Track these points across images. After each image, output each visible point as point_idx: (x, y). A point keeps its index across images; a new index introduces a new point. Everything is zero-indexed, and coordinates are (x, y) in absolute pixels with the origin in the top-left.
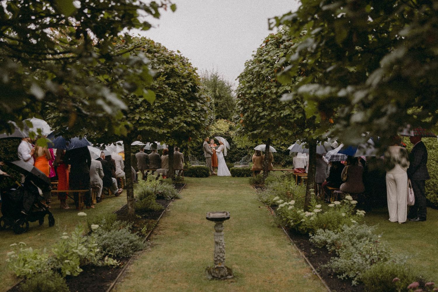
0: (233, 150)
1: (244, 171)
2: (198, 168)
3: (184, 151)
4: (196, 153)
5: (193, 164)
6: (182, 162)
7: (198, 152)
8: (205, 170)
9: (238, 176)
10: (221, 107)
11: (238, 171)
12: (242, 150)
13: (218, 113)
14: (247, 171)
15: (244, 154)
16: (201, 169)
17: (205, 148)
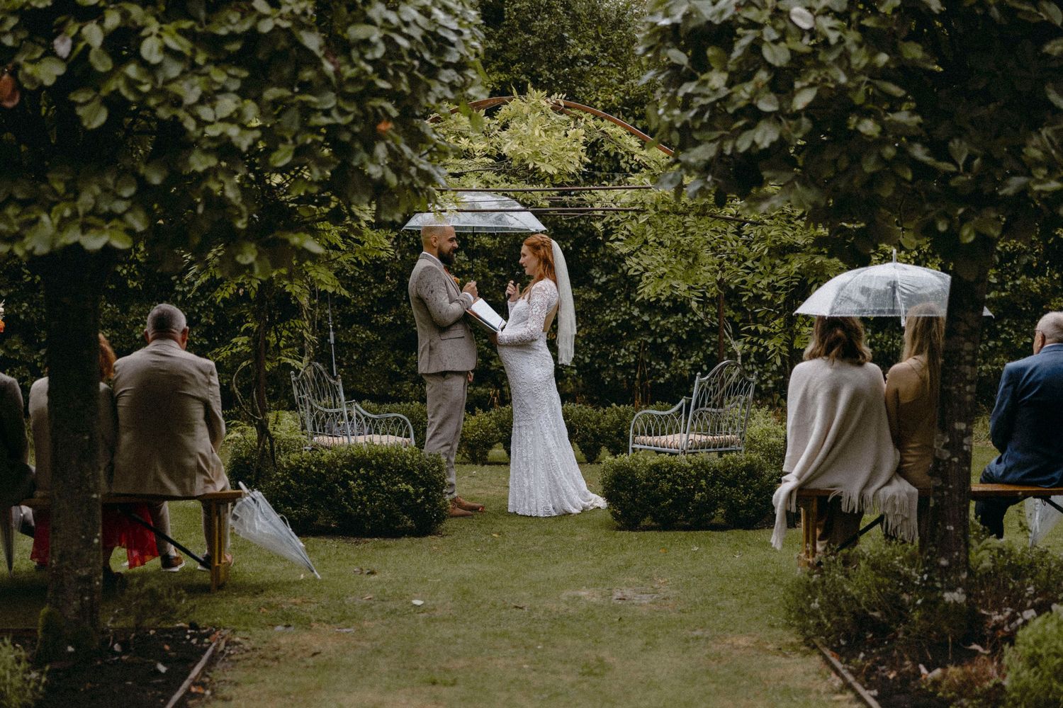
0: (609, 316)
1: (712, 483)
2: (358, 461)
3: (248, 332)
4: (365, 334)
5: (321, 425)
6: (202, 432)
7: (374, 328)
8: (409, 475)
9: (666, 524)
10: (526, 27)
11: (666, 486)
12: (667, 313)
13: (505, 69)
14: (731, 483)
15: (678, 341)
16: (380, 469)
17: (422, 301)
